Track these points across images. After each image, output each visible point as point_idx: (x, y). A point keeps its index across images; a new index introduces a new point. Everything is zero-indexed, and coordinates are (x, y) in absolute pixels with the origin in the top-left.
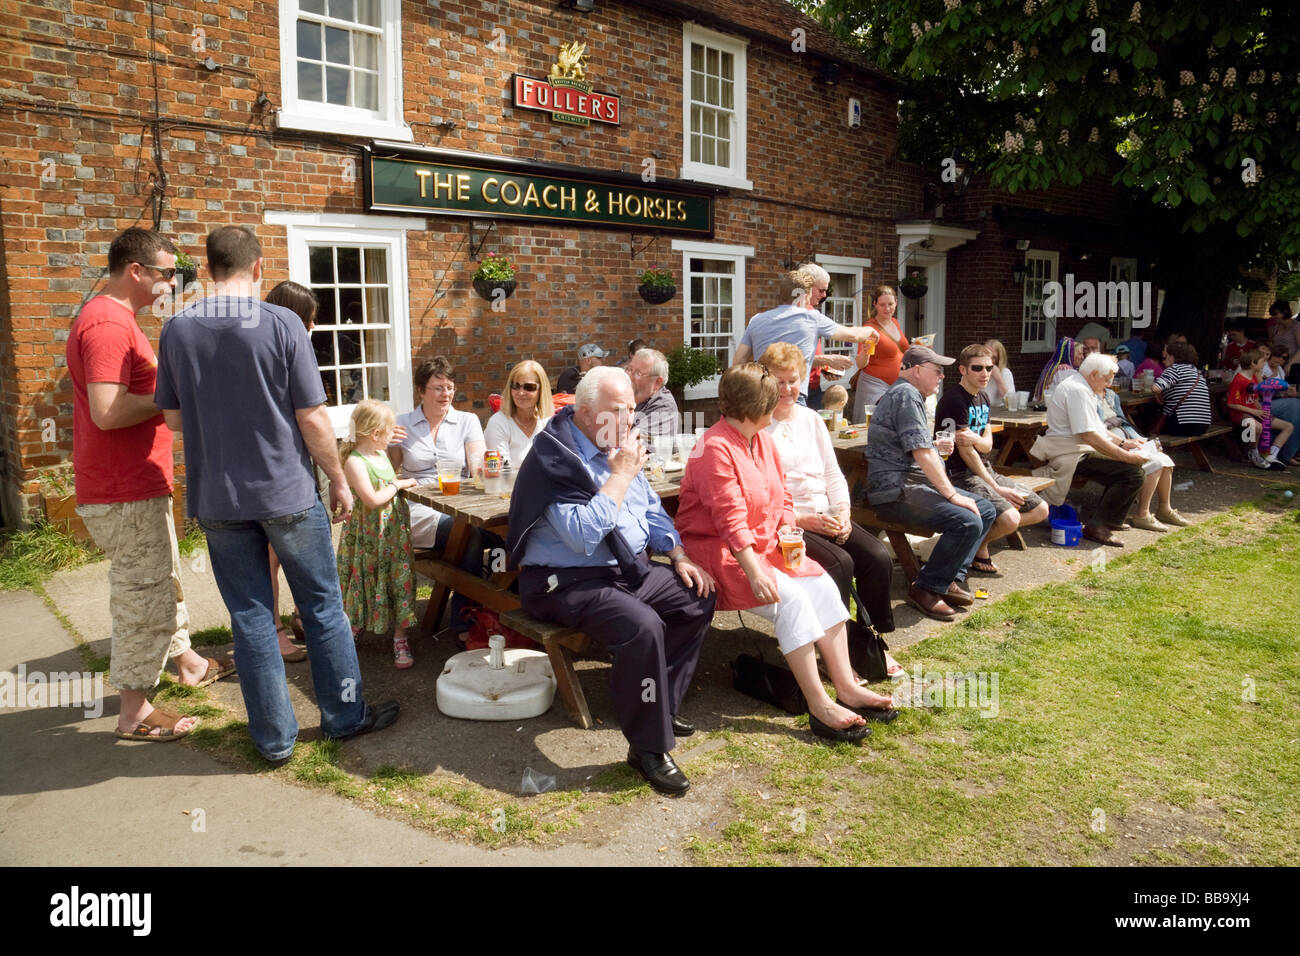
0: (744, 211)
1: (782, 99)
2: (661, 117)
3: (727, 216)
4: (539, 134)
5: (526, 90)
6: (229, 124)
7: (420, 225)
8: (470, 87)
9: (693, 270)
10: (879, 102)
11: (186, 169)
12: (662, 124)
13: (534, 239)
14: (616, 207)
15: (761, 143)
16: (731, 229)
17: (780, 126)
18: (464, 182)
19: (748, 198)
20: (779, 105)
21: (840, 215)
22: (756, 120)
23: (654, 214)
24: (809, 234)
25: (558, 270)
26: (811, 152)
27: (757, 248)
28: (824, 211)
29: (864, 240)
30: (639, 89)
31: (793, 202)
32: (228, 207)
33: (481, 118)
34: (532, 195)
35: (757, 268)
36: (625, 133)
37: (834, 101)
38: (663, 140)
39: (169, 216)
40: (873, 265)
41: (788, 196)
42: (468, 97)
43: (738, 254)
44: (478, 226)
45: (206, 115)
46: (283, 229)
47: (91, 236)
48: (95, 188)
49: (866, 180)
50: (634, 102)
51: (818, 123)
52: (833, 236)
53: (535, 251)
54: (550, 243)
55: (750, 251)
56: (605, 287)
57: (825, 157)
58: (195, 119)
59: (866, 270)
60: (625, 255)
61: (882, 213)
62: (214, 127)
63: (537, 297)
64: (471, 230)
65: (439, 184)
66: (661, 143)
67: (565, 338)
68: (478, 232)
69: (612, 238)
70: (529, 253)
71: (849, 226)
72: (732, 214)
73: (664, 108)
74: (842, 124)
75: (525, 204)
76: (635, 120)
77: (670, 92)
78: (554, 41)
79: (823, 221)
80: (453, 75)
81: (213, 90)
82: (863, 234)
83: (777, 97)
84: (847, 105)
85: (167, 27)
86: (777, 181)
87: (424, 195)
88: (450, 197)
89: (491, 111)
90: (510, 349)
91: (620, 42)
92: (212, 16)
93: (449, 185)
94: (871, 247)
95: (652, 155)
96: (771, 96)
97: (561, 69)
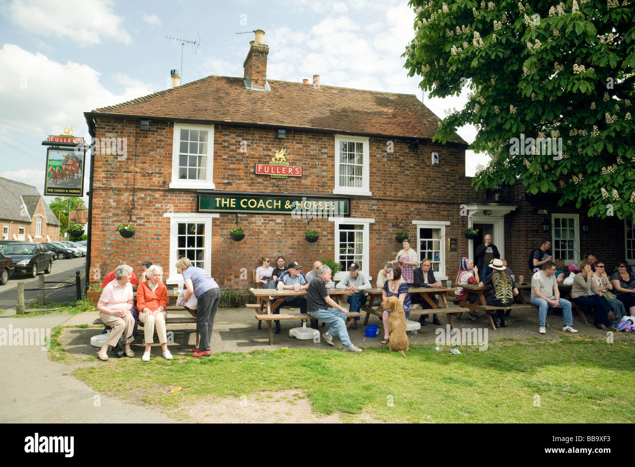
0: (368, 204)
1: (390, 157)
2: (323, 171)
3: (359, 207)
4: (266, 183)
5: (259, 168)
6: (155, 188)
7: (217, 216)
8: (239, 169)
9: (340, 228)
10: (452, 152)
11: (141, 202)
12: (324, 174)
13: (262, 219)
15: (378, 176)
16: (361, 212)
17: (389, 168)
18: (233, 201)
19: (370, 199)
20: (388, 160)
21: (427, 203)
22: (375, 167)
24: (408, 212)
25: (273, 230)
26: (408, 177)
27: (376, 219)
28: (418, 202)
29: (445, 213)
30: (312, 162)
31: (398, 199)
32: (152, 212)
33: (242, 179)
34: (261, 204)
35: (376, 227)
36: (305, 179)
37: (422, 155)
38: (324, 180)
39: (135, 215)
40: (452, 224)
41: (394, 197)
42: (237, 173)
43: (366, 222)
44: (239, 215)
45: (148, 186)
46: (169, 218)
47: (113, 221)
48: (116, 208)
49: (446, 187)
50: (310, 167)
51: (412, 165)
52: (423, 212)
53: (263, 223)
54: (269, 220)
55: (373, 221)
56: (295, 236)
57: (417, 179)
58: (145, 188)
59: (446, 226)
60: (304, 224)
61: (458, 200)
62: (150, 189)
63: (263, 240)
64: (237, 217)
65: (223, 202)
68: (239, 217)
70: (260, 224)
71: (433, 207)
72: (361, 206)
73: (324, 168)
74: (428, 164)
75: (258, 207)
76: (310, 173)
77: (328, 162)
78: (273, 150)
79: (416, 206)
80: (231, 166)
81: (151, 179)
82: (444, 211)
83: (387, 157)
84: (431, 156)
85: (139, 163)
86: (387, 191)
87: (218, 206)
88: (228, 206)
89: (246, 176)
90: (251, 258)
91: (303, 146)
92: (152, 159)
93: (228, 203)
94: (450, 216)
95: (318, 186)
96: (384, 157)
97: (276, 159)
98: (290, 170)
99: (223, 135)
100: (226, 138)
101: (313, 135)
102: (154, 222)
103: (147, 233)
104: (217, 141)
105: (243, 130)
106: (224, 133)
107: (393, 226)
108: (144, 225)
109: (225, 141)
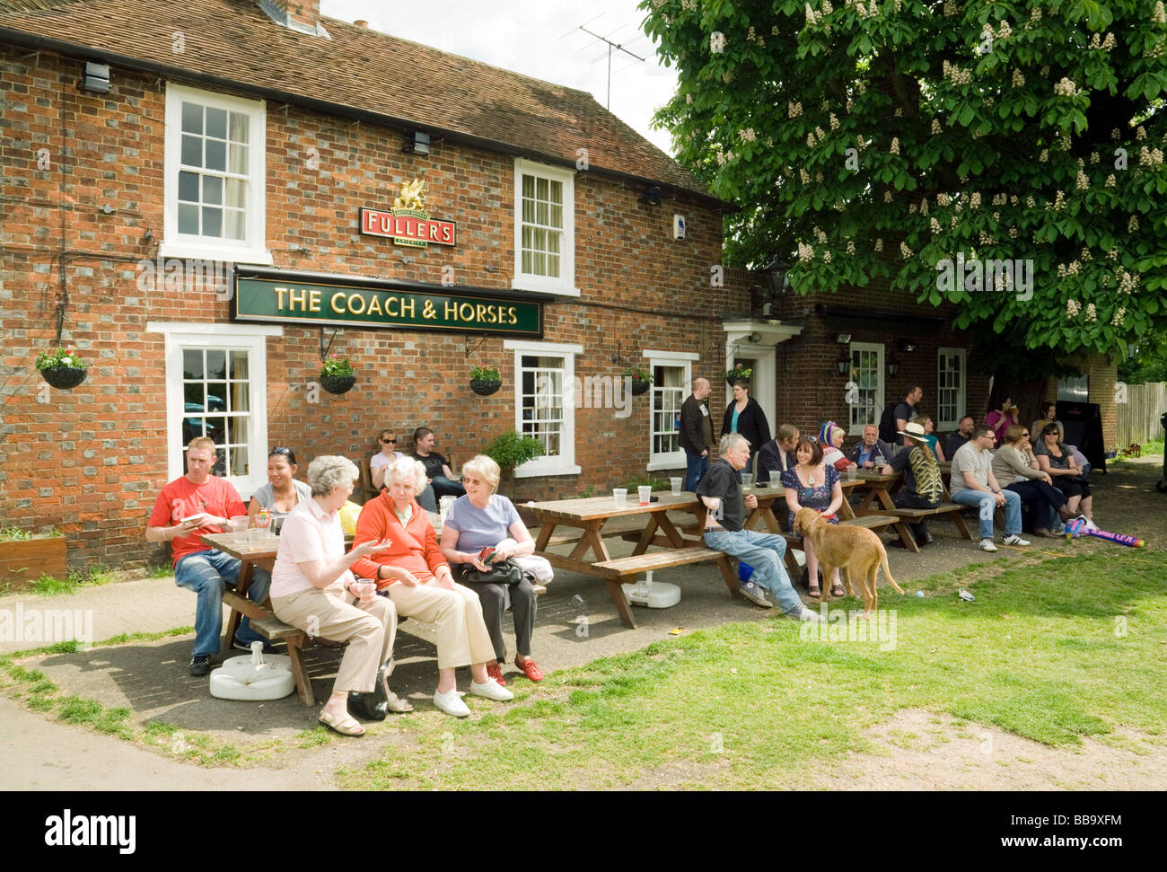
0: (573, 314)
1: (608, 218)
2: (494, 237)
3: (556, 318)
4: (382, 256)
5: (371, 220)
6: (121, 254)
7: (278, 332)
8: (324, 219)
9: (523, 365)
10: (703, 217)
11: (84, 290)
12: (495, 243)
13: (377, 342)
14: (451, 314)
15: (588, 255)
16: (560, 330)
17: (607, 241)
18: (316, 296)
19: (577, 303)
20: (605, 223)
21: (666, 315)
22: (583, 237)
23: (487, 319)
24: (636, 332)
25: (399, 367)
26: (637, 262)
27: (585, 345)
28: (652, 313)
29: (692, 337)
30: (473, 215)
31: (621, 305)
32: (117, 319)
33: (331, 244)
34: (375, 306)
35: (585, 363)
36: (460, 252)
37: (660, 218)
38: (495, 256)
39: (70, 326)
40: (702, 358)
41: (615, 301)
42: (321, 227)
43: (568, 351)
44: (327, 332)
45: (102, 248)
46: (162, 336)
47: (8, 343)
48: (13, 306)
49: (693, 284)
50: (469, 227)
51: (644, 237)
52: (659, 334)
53: (378, 352)
54: (391, 345)
55: (579, 349)
56: (442, 381)
57: (651, 266)
58: (94, 252)
59: (694, 363)
60: (460, 354)
61: (710, 312)
62: (109, 257)
63: (380, 390)
64: (322, 335)
65: (293, 299)
66: (494, 259)
67: (404, 424)
68: (327, 336)
69: (447, 340)
70: (373, 353)
71: (675, 324)
72: (561, 317)
73: (496, 230)
74: (668, 237)
75: (369, 313)
76: (470, 241)
77: (503, 217)
78: (397, 179)
79: (650, 321)
80: (308, 210)
81: (109, 228)
82: (690, 332)
83: (604, 217)
84: (672, 220)
85: (75, 181)
86: (604, 287)
87: (281, 307)
88: (303, 308)
89: (341, 238)
90: (355, 433)
91: (456, 177)
92: (110, 173)
93: (302, 299)
94: (698, 343)
95: (486, 269)
96: (598, 216)
97: (403, 202)
98: (434, 232)
99: (287, 130)
100: (295, 139)
101: (475, 155)
102: (123, 345)
103: (106, 376)
104: (274, 142)
105: (333, 124)
106: (289, 125)
107: (614, 361)
108: (96, 354)
109: (292, 146)
